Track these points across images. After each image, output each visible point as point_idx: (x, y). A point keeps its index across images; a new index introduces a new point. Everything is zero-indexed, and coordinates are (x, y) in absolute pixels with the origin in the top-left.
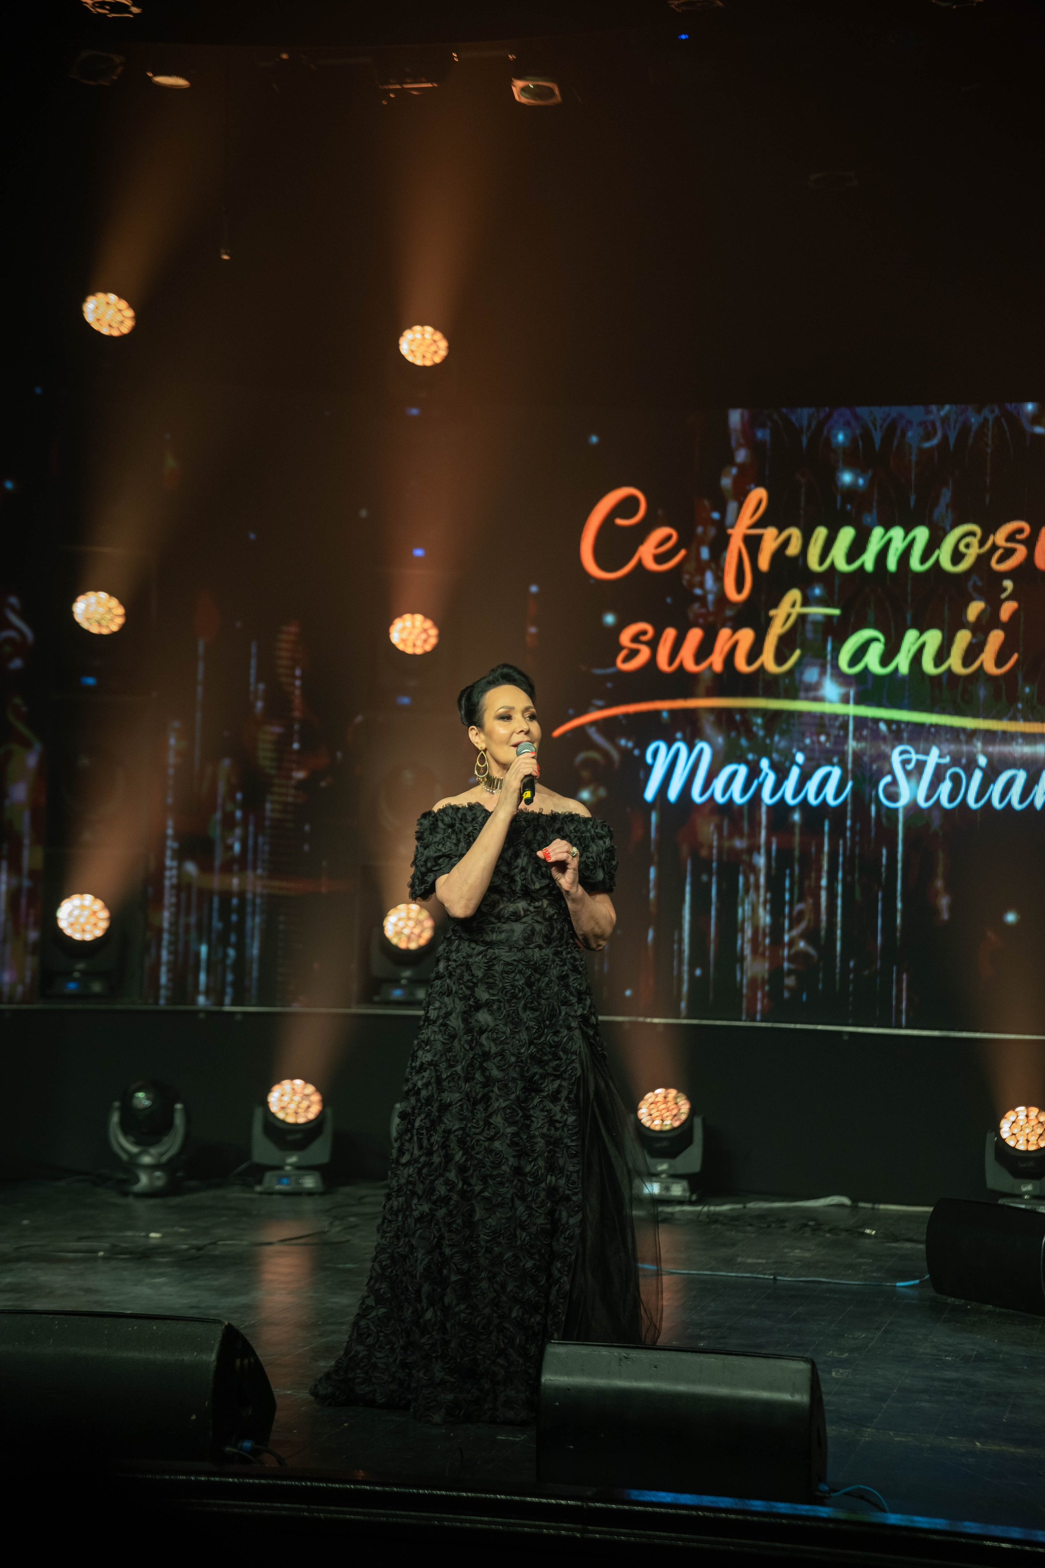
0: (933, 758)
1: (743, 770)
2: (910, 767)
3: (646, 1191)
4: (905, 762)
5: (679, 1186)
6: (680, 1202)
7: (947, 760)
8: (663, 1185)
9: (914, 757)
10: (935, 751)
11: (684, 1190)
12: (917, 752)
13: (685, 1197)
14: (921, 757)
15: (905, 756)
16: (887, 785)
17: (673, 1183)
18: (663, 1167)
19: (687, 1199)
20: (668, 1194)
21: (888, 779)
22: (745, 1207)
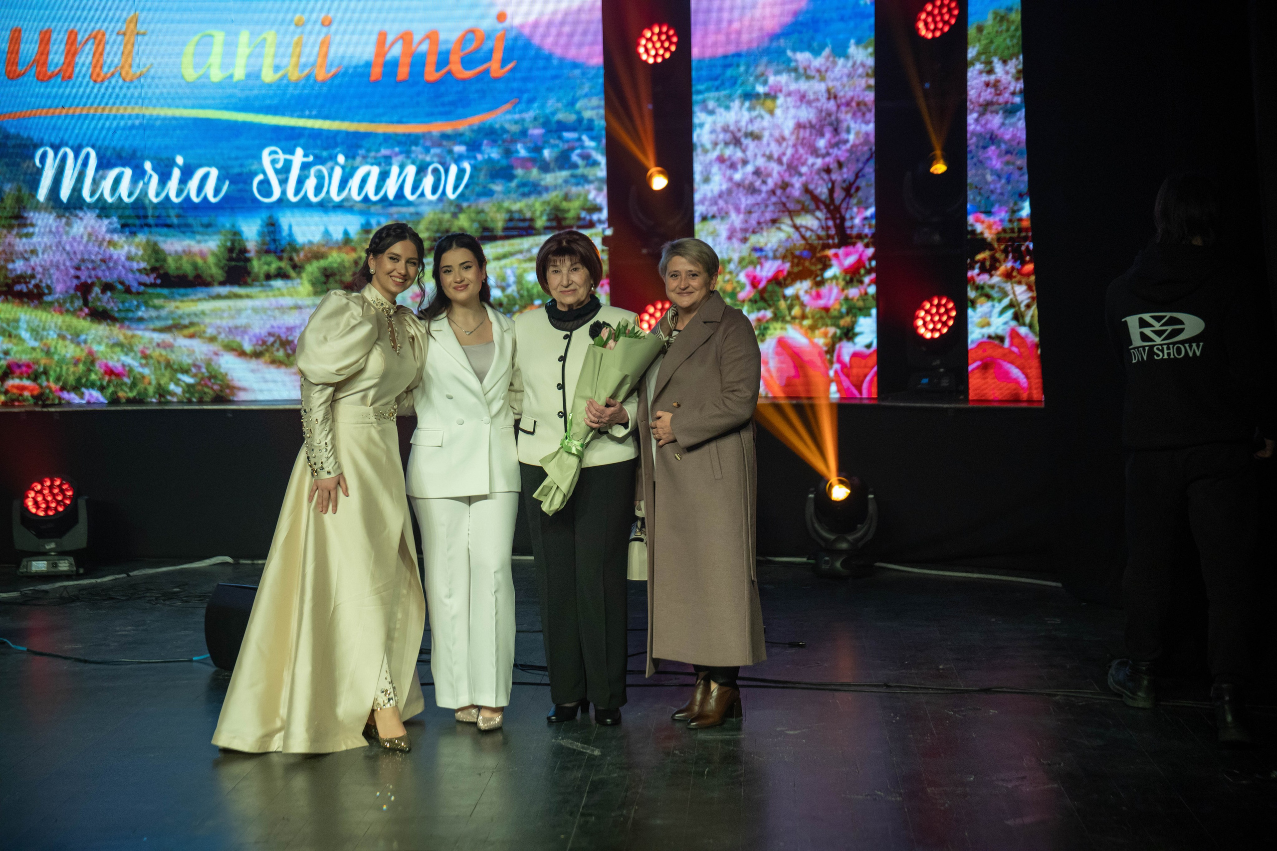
0: (298, 157)
1: (128, 172)
2: (279, 166)
3: (34, 569)
4: (274, 162)
5: (66, 561)
6: (67, 576)
7: (311, 159)
8: (51, 562)
9: (282, 157)
10: (299, 152)
11: (71, 565)
12: (284, 152)
13: (72, 571)
14: (289, 157)
15: (274, 156)
16: (261, 183)
17: (59, 560)
18: (53, 545)
19: (74, 573)
20: (55, 570)
21: (260, 177)
22: (129, 576)
